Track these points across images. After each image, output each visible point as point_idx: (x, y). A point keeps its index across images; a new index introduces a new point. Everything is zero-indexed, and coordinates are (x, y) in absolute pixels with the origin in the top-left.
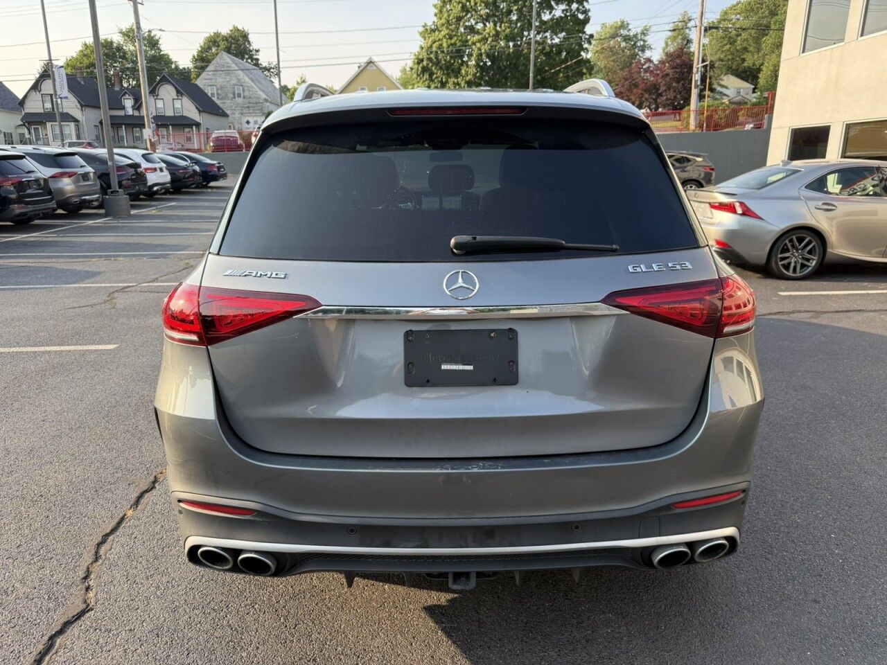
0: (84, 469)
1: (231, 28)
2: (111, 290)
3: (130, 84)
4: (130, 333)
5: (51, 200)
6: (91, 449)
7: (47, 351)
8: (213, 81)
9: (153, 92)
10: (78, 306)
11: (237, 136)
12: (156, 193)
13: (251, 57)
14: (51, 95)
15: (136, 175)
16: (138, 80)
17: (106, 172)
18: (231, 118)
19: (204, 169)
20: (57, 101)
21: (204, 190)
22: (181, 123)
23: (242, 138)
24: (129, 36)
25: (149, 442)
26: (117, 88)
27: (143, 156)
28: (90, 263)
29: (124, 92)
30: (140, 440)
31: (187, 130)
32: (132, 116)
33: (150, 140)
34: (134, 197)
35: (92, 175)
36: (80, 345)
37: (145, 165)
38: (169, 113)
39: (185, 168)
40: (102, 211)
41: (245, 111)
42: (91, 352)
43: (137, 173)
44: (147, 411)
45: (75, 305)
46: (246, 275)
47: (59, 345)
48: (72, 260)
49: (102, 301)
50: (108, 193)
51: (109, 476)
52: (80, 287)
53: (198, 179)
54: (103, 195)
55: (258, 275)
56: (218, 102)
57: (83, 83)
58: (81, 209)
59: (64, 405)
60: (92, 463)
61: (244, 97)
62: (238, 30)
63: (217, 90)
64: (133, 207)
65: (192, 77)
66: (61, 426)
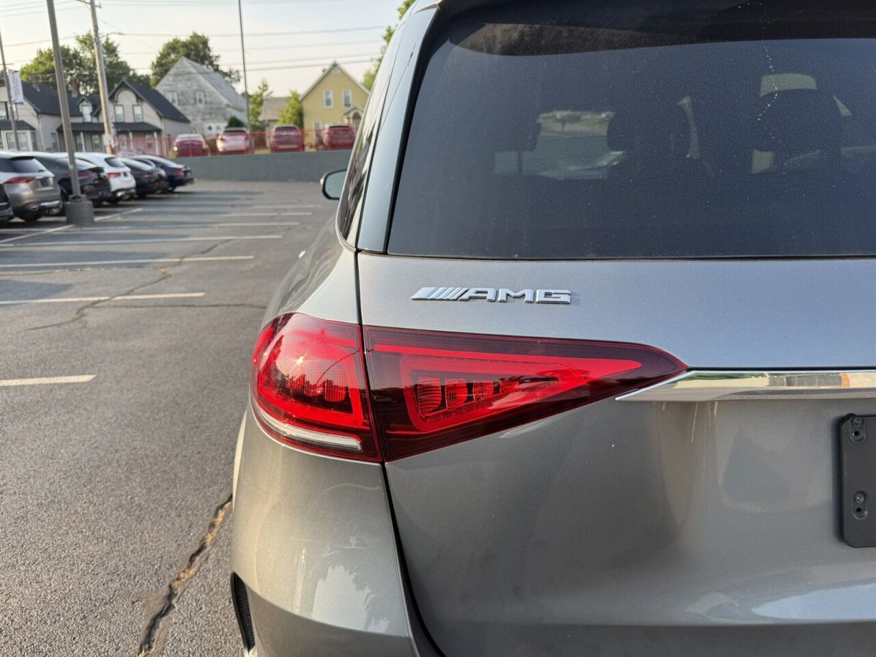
0: (62, 576)
1: (191, 34)
2: (80, 306)
3: (87, 92)
4: (108, 359)
5: (7, 207)
6: (71, 538)
7: (4, 387)
8: (174, 87)
9: (112, 98)
10: (41, 325)
11: (201, 139)
12: (121, 198)
13: (211, 63)
14: (6, 103)
15: (98, 180)
16: (97, 86)
17: (67, 177)
18: (192, 124)
19: (170, 174)
20: (11, 107)
21: (171, 196)
22: (141, 130)
23: (207, 143)
24: (86, 44)
25: (153, 524)
26: (74, 95)
27: (107, 160)
28: (53, 274)
29: (81, 99)
30: (140, 520)
31: (148, 137)
32: (90, 124)
33: (111, 146)
34: (98, 203)
35: (51, 180)
36: (47, 376)
37: (108, 170)
38: (129, 120)
39: (149, 173)
40: (63, 219)
41: (207, 117)
42: (61, 386)
43: (100, 178)
44: (143, 472)
45: (38, 324)
46: (471, 298)
47: (20, 377)
48: (31, 272)
49: (70, 319)
50: (70, 199)
51: (101, 588)
52: (43, 303)
53: (164, 184)
54: (63, 201)
55: (502, 296)
56: (179, 108)
57: (38, 90)
58: (39, 216)
59: (29, 466)
60: (74, 564)
61: (206, 103)
62: (198, 36)
63: (178, 96)
64: (97, 214)
65: (151, 84)
66: (26, 500)
